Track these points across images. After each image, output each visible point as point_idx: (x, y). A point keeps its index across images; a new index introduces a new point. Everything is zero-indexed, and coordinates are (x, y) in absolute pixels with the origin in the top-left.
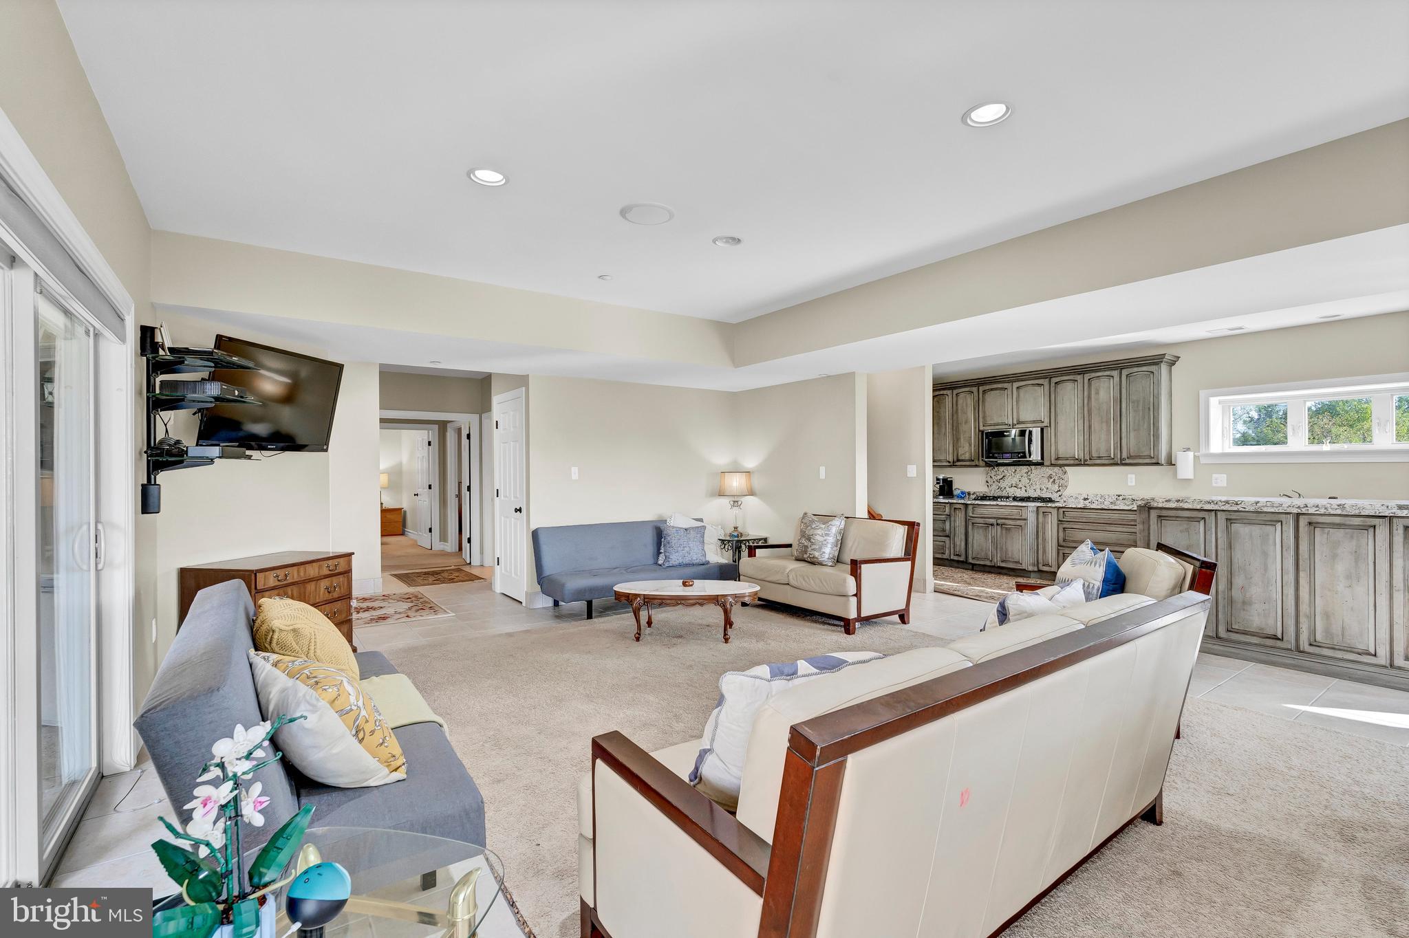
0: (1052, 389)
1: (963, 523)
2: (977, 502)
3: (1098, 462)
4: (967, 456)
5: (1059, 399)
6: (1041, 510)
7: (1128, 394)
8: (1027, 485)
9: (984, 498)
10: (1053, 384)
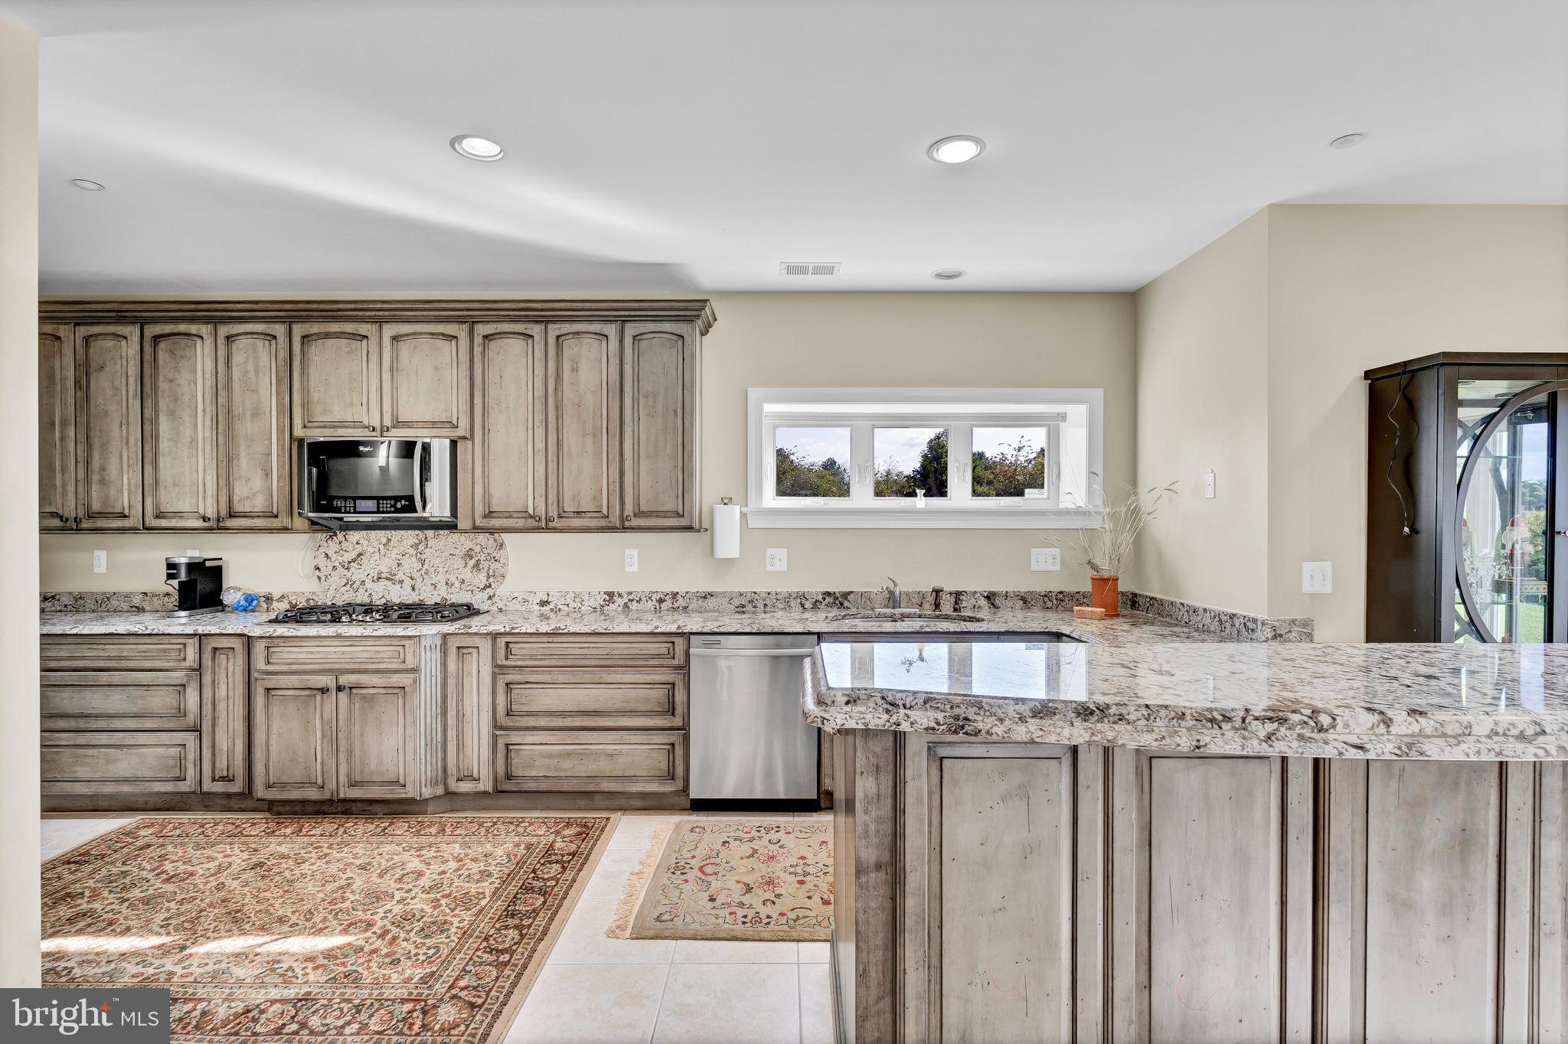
0: (478, 350)
1: (240, 690)
2: (281, 630)
3: (576, 522)
4: (259, 504)
5: (493, 375)
6: (453, 643)
7: (637, 379)
8: (416, 575)
9: (300, 615)
10: (478, 340)
